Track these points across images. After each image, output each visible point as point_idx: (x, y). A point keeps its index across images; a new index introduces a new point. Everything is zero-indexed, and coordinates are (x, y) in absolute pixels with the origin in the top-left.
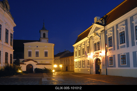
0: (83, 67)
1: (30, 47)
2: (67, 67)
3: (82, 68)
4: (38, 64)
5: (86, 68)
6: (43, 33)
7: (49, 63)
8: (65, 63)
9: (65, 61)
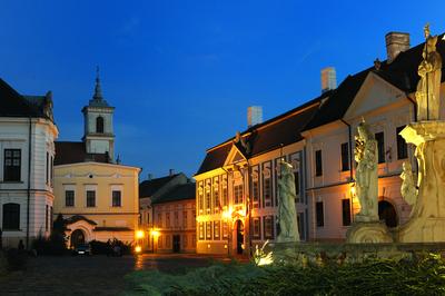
0: (215, 238)
1: (68, 176)
2: (176, 239)
3: (213, 241)
4: (98, 229)
5: (221, 241)
6: (97, 115)
7: (125, 226)
8: (172, 225)
9: (172, 214)
